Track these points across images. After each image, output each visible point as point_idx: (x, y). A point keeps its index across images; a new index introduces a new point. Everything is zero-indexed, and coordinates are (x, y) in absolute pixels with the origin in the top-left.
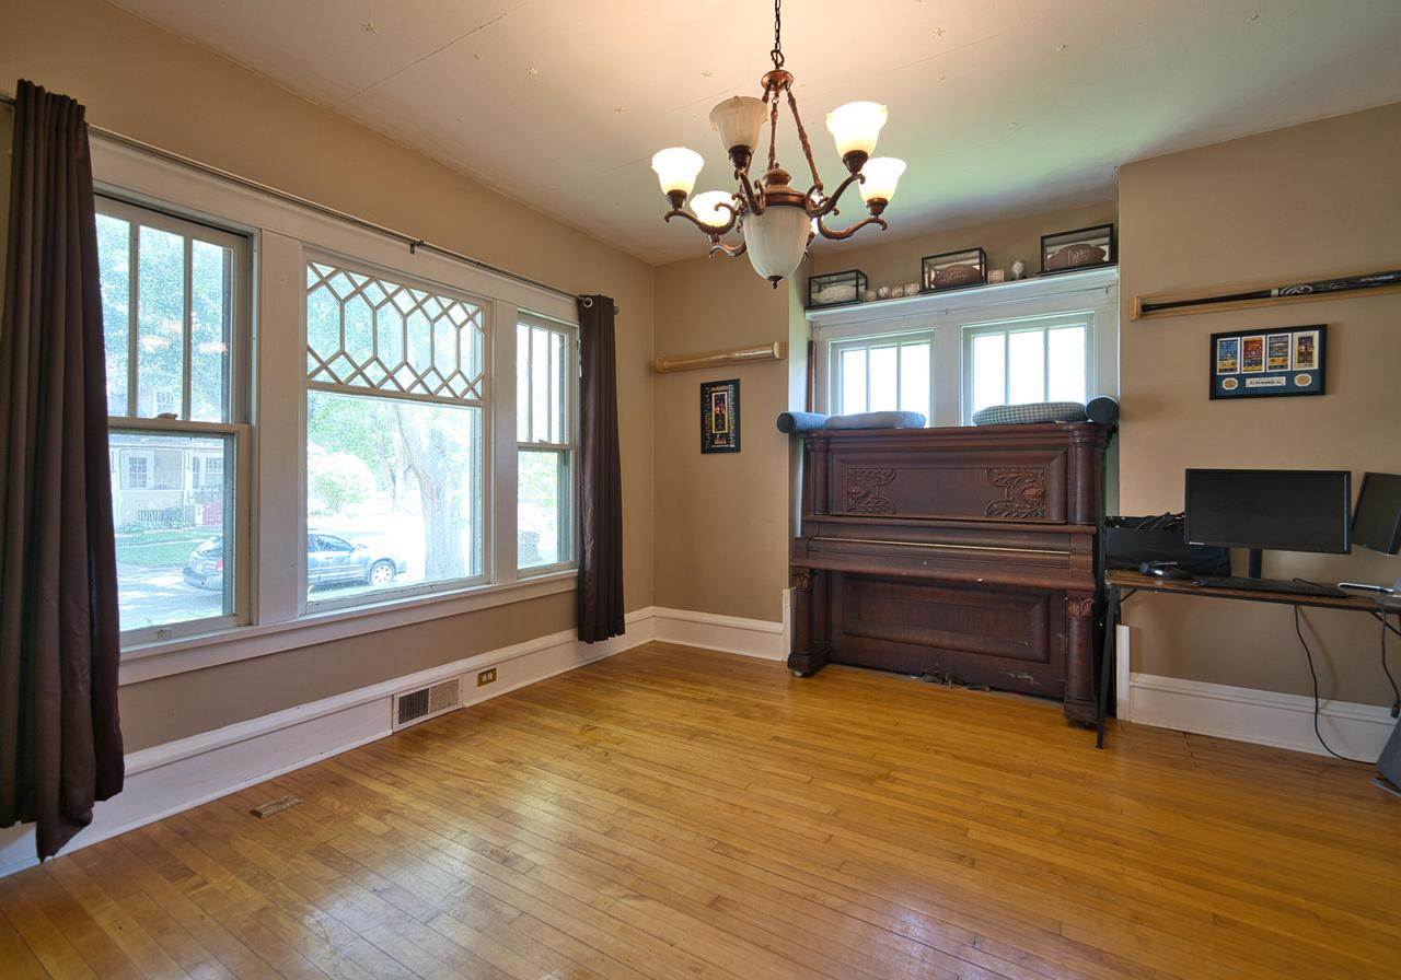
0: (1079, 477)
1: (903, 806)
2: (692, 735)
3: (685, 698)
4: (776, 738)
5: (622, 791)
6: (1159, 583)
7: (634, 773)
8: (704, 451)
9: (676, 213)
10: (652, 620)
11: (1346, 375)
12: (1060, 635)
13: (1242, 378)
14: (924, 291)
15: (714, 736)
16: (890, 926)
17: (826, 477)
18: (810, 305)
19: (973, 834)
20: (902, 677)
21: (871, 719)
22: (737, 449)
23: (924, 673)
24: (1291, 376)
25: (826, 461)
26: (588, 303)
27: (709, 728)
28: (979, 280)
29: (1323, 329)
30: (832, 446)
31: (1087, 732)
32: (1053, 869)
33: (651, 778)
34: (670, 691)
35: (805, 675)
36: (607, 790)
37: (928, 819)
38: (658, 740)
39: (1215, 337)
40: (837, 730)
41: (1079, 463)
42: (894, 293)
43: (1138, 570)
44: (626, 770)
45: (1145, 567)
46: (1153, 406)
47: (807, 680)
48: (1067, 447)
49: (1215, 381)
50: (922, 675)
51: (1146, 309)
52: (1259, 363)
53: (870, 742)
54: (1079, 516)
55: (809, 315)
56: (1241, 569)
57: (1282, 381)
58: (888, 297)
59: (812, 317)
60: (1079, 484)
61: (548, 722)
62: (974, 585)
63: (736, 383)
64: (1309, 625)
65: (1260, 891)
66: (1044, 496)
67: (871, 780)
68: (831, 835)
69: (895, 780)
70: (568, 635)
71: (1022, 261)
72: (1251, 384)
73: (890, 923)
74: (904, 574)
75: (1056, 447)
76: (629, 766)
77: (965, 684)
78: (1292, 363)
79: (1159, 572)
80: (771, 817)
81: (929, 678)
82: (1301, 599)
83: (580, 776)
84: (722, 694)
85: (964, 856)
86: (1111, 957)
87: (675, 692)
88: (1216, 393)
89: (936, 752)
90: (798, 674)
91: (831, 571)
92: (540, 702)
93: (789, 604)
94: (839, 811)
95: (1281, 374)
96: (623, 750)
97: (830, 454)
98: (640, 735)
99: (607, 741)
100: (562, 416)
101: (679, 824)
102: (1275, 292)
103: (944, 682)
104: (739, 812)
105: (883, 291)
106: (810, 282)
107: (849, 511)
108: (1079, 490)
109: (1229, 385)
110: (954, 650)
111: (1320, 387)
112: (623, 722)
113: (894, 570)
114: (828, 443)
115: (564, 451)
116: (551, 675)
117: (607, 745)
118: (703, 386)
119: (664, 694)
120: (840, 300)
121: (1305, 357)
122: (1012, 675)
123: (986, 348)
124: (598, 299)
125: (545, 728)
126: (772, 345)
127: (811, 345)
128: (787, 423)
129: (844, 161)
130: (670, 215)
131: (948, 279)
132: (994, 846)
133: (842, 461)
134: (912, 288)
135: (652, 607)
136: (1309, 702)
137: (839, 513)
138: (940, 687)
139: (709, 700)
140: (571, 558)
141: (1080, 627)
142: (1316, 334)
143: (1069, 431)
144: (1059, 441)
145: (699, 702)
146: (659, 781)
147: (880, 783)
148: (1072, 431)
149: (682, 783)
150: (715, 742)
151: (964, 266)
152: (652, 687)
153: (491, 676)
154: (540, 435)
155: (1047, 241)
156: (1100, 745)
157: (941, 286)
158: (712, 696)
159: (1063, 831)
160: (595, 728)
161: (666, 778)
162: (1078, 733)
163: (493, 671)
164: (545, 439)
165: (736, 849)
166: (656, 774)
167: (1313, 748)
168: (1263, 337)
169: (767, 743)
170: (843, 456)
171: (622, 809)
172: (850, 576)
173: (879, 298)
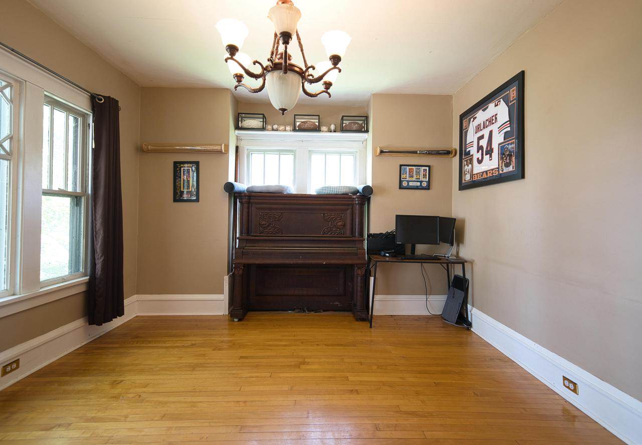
0: (357, 218)
1: (318, 374)
2: (193, 367)
3: (178, 347)
4: (241, 357)
5: (163, 417)
6: (387, 259)
7: (166, 403)
8: (175, 200)
9: (232, 58)
10: (136, 303)
11: (434, 184)
12: (349, 284)
13: (408, 182)
14: (294, 130)
15: (205, 365)
16: (343, 436)
17: (248, 216)
18: (237, 127)
19: (351, 378)
20: (284, 312)
21: (282, 336)
22: (197, 200)
23: (295, 309)
24: (421, 182)
25: (248, 208)
26: (102, 100)
27: (201, 361)
28: (317, 129)
29: (429, 166)
30: (251, 201)
31: (364, 322)
32: (384, 383)
33: (180, 402)
34: (164, 345)
35: (240, 320)
36: (152, 420)
37: (331, 377)
38: (172, 377)
39: (401, 166)
40: (270, 345)
41: (357, 212)
42: (281, 129)
43: (380, 254)
44: (160, 402)
45: (383, 253)
46: (383, 190)
47: (240, 322)
48: (353, 205)
49: (401, 182)
50: (293, 310)
51: (382, 152)
52: (413, 177)
53: (287, 348)
54: (357, 234)
55: (237, 132)
56: (408, 252)
57: (418, 184)
58: (277, 130)
59: (238, 134)
60: (357, 220)
61: (81, 387)
62: (321, 266)
63: (197, 164)
64: (425, 270)
65: (439, 369)
66: (344, 225)
67: (298, 366)
68: (295, 401)
69: (308, 363)
70: (79, 323)
71: (335, 125)
72: (411, 184)
73: (343, 434)
74: (291, 263)
75: (348, 205)
76: (161, 399)
77: (313, 311)
78: (422, 179)
79: (387, 255)
80: (262, 401)
81: (297, 311)
82: (423, 261)
83: (126, 417)
84: (198, 340)
85: (353, 390)
86: (419, 412)
87: (169, 345)
88: (401, 187)
89: (317, 345)
90: (236, 320)
91: (250, 264)
92: (65, 374)
93: (227, 284)
94: (292, 387)
95: (417, 181)
96: (151, 390)
97: (250, 205)
98: (157, 377)
99: (136, 387)
100: (75, 173)
101: (212, 424)
102: (418, 152)
103: (304, 311)
104: (243, 405)
105: (275, 127)
106: (238, 115)
107: (261, 233)
108: (357, 223)
109: (405, 184)
110: (308, 296)
111: (428, 188)
112: (142, 371)
113: (287, 262)
114: (250, 199)
115: (76, 197)
116: (66, 353)
117: (139, 390)
118: (175, 163)
119: (162, 347)
120: (254, 127)
121: (425, 176)
122: (332, 303)
123: (317, 160)
124: (108, 99)
125: (79, 392)
126: (221, 145)
127: (237, 148)
128: (229, 187)
129: (330, 59)
130: (228, 58)
131: (306, 126)
132: (361, 381)
133: (257, 208)
134: (288, 128)
135: (135, 296)
136: (424, 297)
137: (255, 235)
138: (303, 314)
139: (193, 345)
140: (81, 269)
141: (361, 279)
142: (427, 168)
143: (353, 198)
144: (350, 202)
145: (188, 347)
146: (186, 402)
147: (303, 367)
148: (355, 198)
149: (200, 399)
150: (209, 369)
151: (312, 122)
152: (150, 345)
153: (14, 366)
154: (58, 185)
155: (344, 118)
156: (371, 327)
157: (301, 129)
158: (193, 342)
159: (378, 366)
160: (122, 381)
161: (189, 399)
162: (361, 323)
163: (17, 361)
164: (63, 187)
165: (253, 427)
166: (182, 399)
167: (426, 313)
168: (414, 167)
169: (239, 361)
170: (258, 206)
171: (169, 428)
172: (260, 267)
173: (273, 130)
